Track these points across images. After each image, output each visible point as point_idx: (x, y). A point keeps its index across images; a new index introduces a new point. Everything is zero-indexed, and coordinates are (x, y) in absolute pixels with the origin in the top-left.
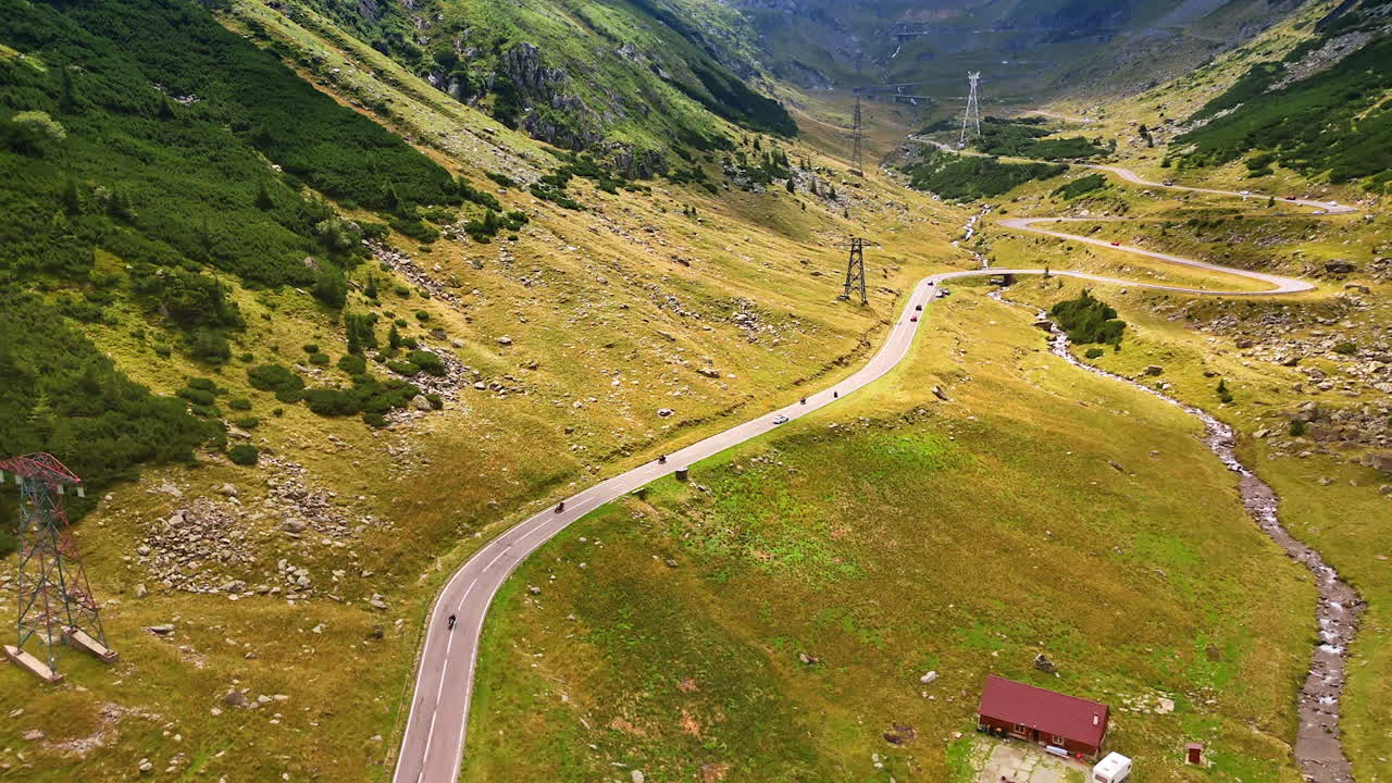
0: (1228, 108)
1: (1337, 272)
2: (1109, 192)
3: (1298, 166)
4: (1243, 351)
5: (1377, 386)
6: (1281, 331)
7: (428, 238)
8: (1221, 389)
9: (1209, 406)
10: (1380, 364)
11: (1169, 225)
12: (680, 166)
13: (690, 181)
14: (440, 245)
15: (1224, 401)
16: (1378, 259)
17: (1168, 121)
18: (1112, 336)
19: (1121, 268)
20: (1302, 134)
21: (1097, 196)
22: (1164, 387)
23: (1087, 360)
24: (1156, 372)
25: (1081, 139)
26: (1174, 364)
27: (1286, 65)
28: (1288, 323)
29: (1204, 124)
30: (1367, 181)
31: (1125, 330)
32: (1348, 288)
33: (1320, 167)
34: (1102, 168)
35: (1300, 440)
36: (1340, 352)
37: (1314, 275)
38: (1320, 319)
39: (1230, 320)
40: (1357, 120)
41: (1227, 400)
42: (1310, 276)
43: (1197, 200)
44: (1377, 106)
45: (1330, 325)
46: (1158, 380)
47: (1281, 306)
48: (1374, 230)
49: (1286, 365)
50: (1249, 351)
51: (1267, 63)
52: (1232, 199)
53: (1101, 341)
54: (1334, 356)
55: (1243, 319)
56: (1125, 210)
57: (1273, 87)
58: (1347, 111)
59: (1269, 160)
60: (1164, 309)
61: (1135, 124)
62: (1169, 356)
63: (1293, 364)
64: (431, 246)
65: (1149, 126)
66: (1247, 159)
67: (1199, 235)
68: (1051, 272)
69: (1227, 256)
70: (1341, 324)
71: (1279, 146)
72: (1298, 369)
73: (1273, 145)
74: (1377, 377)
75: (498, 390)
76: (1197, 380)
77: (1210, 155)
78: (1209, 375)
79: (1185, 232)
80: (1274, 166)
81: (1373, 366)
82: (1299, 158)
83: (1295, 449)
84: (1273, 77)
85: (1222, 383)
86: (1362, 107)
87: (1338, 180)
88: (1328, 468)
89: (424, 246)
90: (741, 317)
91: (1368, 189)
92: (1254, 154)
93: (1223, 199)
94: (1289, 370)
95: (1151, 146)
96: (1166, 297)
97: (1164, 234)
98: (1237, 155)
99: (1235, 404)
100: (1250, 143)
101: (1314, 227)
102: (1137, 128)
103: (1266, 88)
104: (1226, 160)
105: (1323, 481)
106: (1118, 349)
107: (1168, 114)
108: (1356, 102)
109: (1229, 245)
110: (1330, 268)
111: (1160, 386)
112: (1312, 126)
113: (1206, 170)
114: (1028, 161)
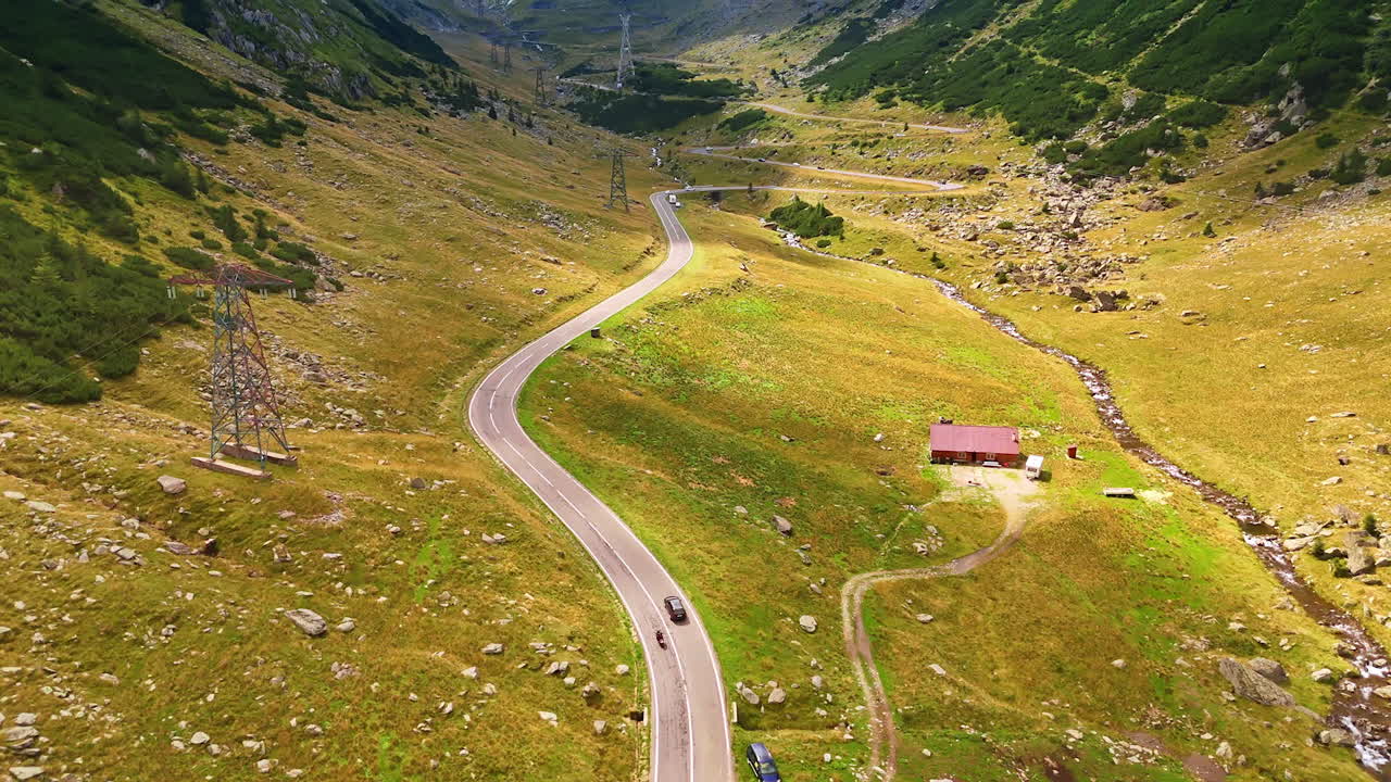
0: (838, 56)
1: (978, 174)
2: (773, 123)
3: (916, 99)
4: (936, 233)
5: (1036, 249)
6: (956, 217)
7: (220, 140)
8: (934, 259)
9: (928, 272)
10: (1034, 234)
11: (835, 147)
12: (387, 91)
13: (402, 104)
14: (233, 147)
15: (939, 268)
16: (1002, 164)
17: (792, 67)
18: (835, 229)
19: (812, 180)
20: (911, 74)
21: (763, 126)
22: (890, 262)
23: (820, 249)
24: (879, 252)
25: (726, 80)
26: (892, 245)
27: (877, 20)
28: (959, 211)
29: (823, 69)
30: (971, 109)
31: (844, 223)
32: (990, 184)
33: (933, 101)
34: (756, 105)
35: (1005, 285)
36: (1003, 228)
37: (959, 179)
38: (980, 207)
39: (917, 212)
40: (950, 63)
41: (940, 267)
42: (956, 179)
43: (847, 127)
44: (962, 52)
45: (988, 211)
46: (883, 258)
47: (951, 199)
48: (993, 143)
49: (970, 240)
50: (940, 233)
51: (859, 19)
52: (873, 126)
53: (826, 234)
54: (1000, 231)
55: (926, 211)
56: (791, 137)
57: (869, 39)
58: (941, 55)
59: (892, 95)
60: (863, 207)
61: (766, 69)
62: (886, 239)
63: (974, 239)
64: (226, 148)
65: (778, 71)
66: (874, 94)
67: (862, 153)
68: (754, 187)
69: (889, 169)
70: (995, 210)
71: (896, 84)
72: (979, 242)
73: (891, 84)
74: (1034, 243)
75: (377, 278)
76: (913, 255)
77: (845, 91)
78: (922, 250)
79: (849, 151)
80: (896, 99)
81: (1029, 236)
82: (914, 93)
83: (1006, 292)
84: (868, 30)
85: (935, 254)
86: (952, 53)
87: (949, 109)
88: (1035, 300)
89: (219, 148)
90: (546, 217)
91: (973, 115)
92: (879, 90)
93: (867, 126)
94: (973, 243)
95: (786, 87)
96: (863, 199)
97: (833, 153)
98: (866, 92)
99: (947, 269)
100: (873, 82)
101: (950, 143)
102: (768, 72)
103: (865, 39)
104: (858, 96)
105: (1035, 308)
106: (842, 238)
107: (791, 60)
108: (945, 49)
109: (889, 160)
110: (971, 172)
111: (885, 263)
112: (917, 68)
113: (846, 103)
114: (686, 99)
